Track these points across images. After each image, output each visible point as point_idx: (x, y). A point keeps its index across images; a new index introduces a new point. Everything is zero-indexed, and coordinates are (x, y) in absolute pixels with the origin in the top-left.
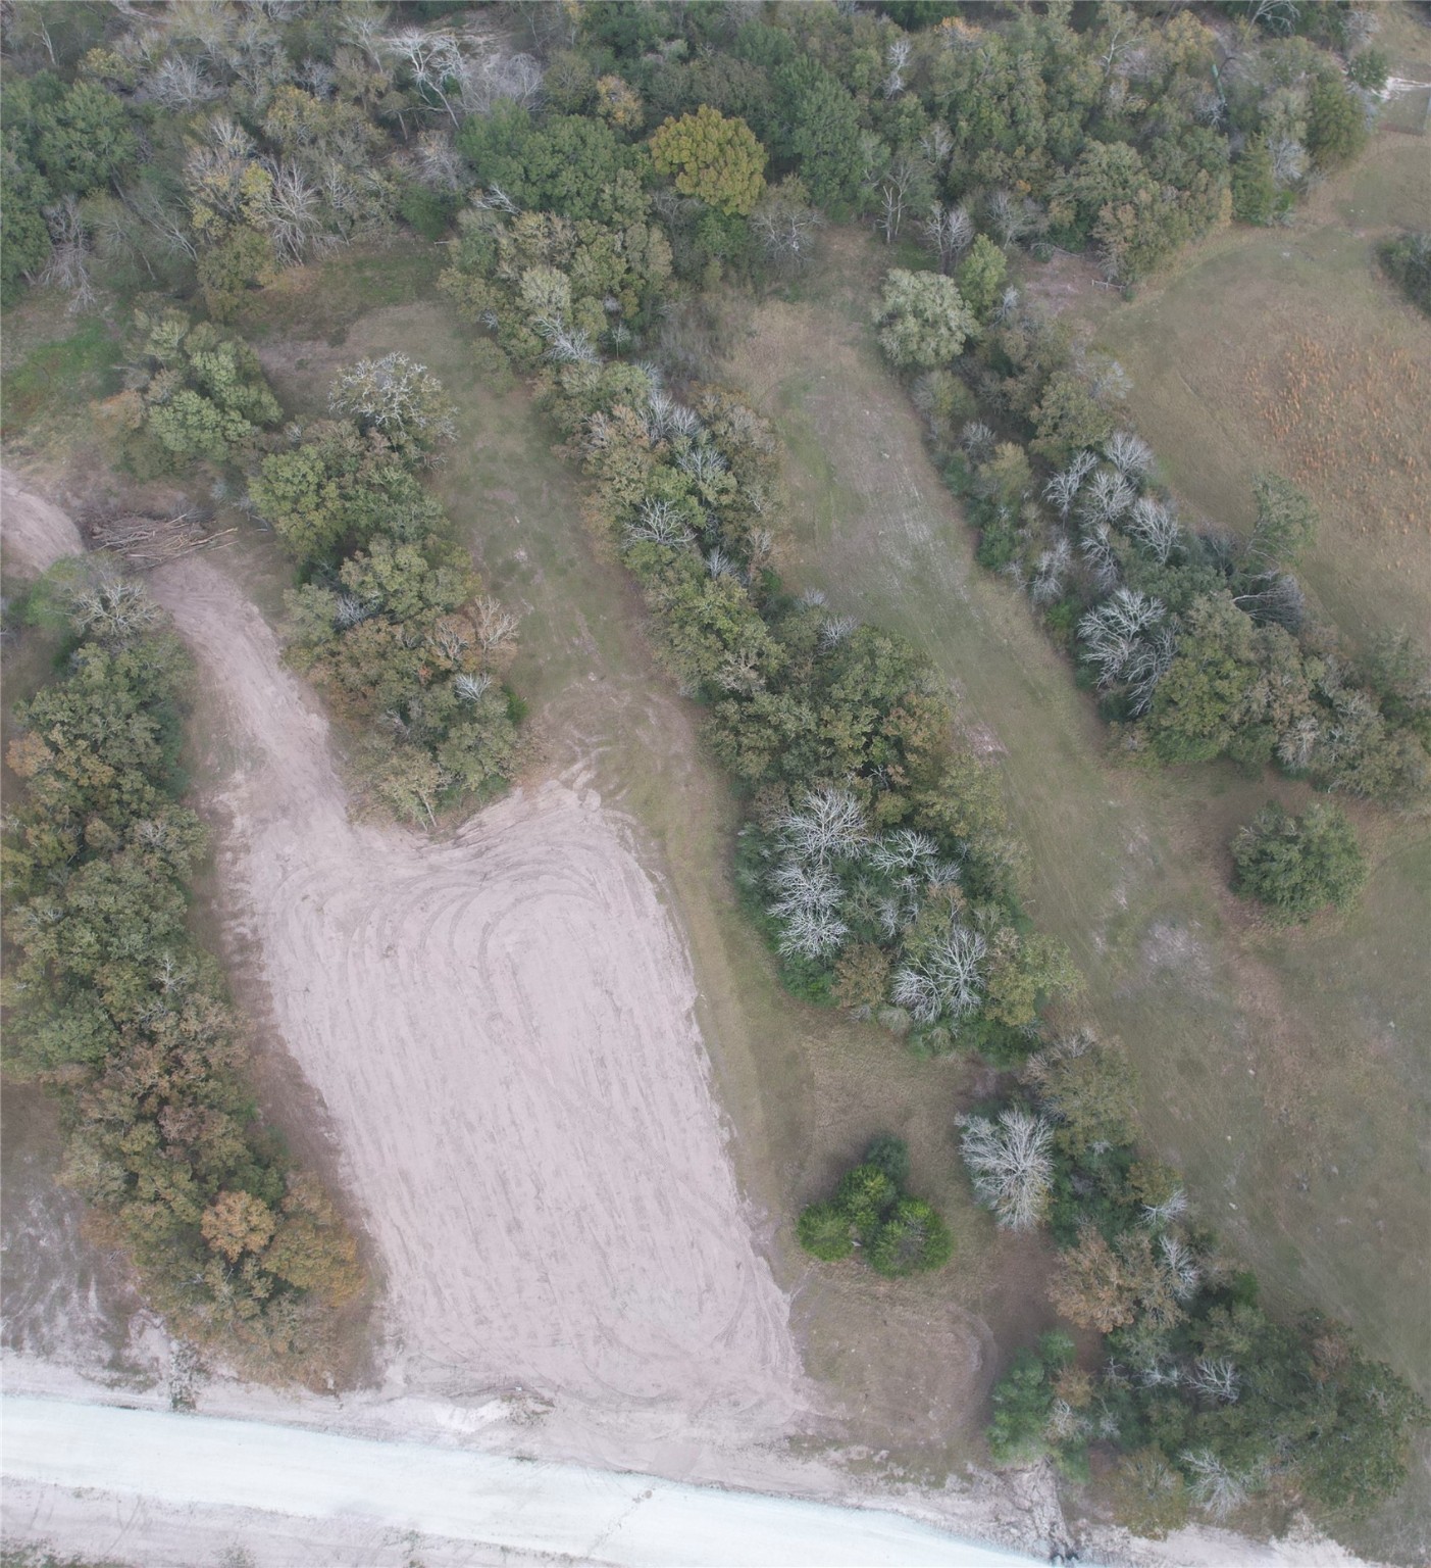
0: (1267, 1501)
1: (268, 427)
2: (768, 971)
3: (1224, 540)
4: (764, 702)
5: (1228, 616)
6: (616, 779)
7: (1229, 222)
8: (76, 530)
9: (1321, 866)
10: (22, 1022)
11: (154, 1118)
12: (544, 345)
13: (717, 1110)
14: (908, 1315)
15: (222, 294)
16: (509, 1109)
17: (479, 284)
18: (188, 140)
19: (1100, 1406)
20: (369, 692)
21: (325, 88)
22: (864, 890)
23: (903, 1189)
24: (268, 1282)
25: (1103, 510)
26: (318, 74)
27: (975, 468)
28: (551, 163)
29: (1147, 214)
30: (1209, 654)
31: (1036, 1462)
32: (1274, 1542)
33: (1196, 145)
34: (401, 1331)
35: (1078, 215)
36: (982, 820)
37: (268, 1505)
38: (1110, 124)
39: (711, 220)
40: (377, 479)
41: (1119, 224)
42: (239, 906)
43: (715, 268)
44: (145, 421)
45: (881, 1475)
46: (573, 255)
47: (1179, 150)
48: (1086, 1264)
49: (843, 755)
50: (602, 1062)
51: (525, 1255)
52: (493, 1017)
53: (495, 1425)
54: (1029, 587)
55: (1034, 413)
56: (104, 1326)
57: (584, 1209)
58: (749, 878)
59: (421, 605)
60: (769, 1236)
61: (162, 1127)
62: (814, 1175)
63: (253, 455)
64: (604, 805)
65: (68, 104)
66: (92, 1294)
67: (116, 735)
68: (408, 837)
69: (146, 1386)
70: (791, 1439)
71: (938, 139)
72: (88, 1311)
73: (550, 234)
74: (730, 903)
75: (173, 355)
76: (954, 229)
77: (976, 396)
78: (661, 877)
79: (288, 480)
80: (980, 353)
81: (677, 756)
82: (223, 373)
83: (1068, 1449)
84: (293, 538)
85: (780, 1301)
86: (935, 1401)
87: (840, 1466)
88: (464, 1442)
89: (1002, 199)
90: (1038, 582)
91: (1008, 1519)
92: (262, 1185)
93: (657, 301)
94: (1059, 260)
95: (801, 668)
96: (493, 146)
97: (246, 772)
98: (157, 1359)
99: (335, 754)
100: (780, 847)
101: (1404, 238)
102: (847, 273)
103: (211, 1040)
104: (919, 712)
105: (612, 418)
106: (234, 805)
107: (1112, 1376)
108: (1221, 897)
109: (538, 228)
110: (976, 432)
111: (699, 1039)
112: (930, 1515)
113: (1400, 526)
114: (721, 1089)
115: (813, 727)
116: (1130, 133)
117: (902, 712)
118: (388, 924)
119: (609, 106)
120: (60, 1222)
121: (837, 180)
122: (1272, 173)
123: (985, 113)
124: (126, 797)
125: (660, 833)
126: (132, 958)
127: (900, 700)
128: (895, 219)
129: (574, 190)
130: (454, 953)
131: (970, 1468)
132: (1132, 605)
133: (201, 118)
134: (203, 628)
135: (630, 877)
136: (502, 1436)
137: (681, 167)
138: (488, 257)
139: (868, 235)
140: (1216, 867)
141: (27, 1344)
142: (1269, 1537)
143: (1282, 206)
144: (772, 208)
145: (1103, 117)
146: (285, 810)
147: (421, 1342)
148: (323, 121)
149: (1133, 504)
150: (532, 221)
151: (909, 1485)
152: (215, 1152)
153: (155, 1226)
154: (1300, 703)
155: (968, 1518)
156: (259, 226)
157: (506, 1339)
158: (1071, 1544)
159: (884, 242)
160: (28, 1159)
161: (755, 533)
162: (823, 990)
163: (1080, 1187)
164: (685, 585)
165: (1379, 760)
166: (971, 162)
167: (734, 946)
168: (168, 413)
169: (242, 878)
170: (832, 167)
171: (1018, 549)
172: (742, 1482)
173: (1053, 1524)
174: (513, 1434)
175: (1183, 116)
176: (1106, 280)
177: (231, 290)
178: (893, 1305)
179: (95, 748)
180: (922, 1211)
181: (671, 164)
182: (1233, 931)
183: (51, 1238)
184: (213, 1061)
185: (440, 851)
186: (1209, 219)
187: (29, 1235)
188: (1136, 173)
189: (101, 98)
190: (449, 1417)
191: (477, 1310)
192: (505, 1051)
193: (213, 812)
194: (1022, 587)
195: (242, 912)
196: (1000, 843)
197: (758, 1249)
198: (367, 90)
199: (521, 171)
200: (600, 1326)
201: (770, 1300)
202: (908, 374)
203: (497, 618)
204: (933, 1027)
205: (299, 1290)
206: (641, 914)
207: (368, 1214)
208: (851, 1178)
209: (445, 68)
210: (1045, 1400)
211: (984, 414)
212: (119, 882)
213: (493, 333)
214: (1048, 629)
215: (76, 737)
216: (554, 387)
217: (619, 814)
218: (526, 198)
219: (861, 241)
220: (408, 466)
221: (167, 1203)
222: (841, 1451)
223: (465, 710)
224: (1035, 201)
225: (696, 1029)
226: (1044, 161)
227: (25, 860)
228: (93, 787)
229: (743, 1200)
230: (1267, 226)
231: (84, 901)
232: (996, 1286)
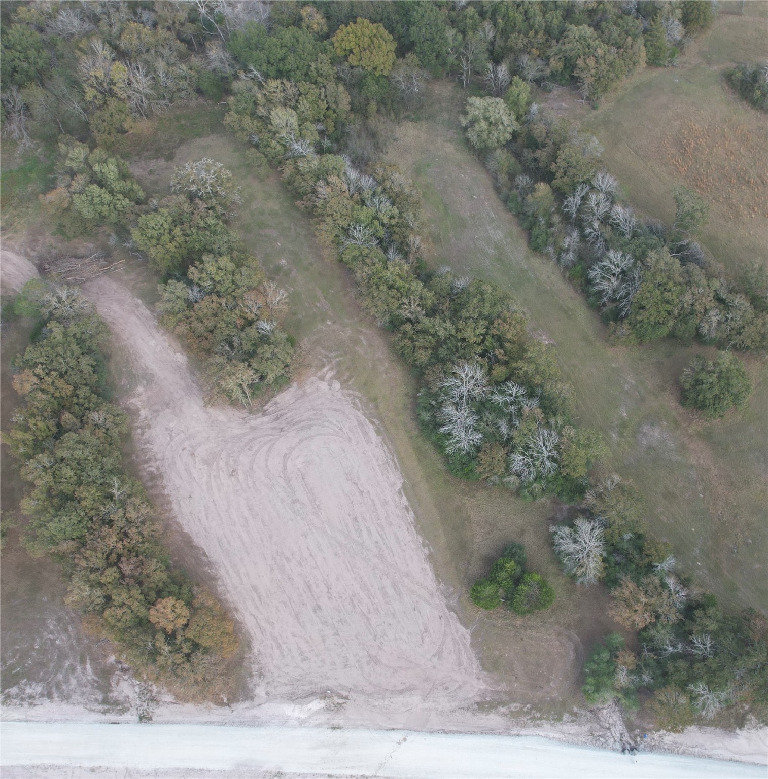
0: (732, 711)
1: (138, 202)
2: (440, 465)
3: (660, 226)
4: (426, 322)
5: (667, 259)
6: (347, 374)
7: (645, 65)
8: (35, 268)
9: (728, 384)
10: (37, 522)
11: (115, 564)
12: (285, 150)
13: (420, 539)
14: (534, 634)
15: (105, 136)
16: (308, 548)
17: (247, 120)
18: (78, 53)
19: (641, 669)
20: (209, 335)
21: (150, 23)
22: (489, 416)
23: (525, 568)
24: (189, 644)
25: (594, 214)
26: (145, 15)
27: (523, 199)
28: (281, 53)
29: (602, 61)
30: (659, 279)
31: (609, 703)
32: (738, 731)
33: (625, 24)
34: (261, 669)
35: (565, 65)
36: (548, 374)
37: (198, 766)
38: (577, 16)
39: (369, 79)
40: (202, 224)
41: (588, 69)
42: (148, 457)
43: (373, 106)
44: (71, 203)
45: (528, 717)
46: (297, 101)
47: (615, 28)
48: (627, 593)
49: (471, 346)
50: (356, 519)
51: (325, 623)
52: (294, 501)
53: (318, 712)
54: (559, 259)
55: (553, 167)
56: (97, 682)
57: (354, 596)
58: (426, 416)
59: (234, 286)
60: (455, 601)
61: (121, 568)
62: (476, 568)
63: (132, 217)
64: (342, 388)
65: (10, 37)
66: (88, 666)
67: (72, 368)
68: (237, 413)
69: (123, 711)
70: (478, 703)
71: (487, 30)
72: (87, 675)
73: (284, 90)
74: (415, 432)
75: (82, 165)
76: (500, 76)
77: (520, 162)
78: (377, 422)
79: (153, 228)
80: (520, 141)
81: (379, 359)
82: (112, 174)
83: (626, 692)
84: (158, 259)
85: (464, 633)
86: (553, 677)
87: (506, 715)
88: (302, 723)
89: (525, 59)
90: (563, 255)
91: (598, 734)
92: (180, 594)
93: (343, 125)
94: (557, 91)
95: (443, 304)
96: (248, 46)
97: (144, 387)
98: (128, 697)
99: (192, 373)
100: (440, 399)
101: (737, 68)
102: (444, 105)
103: (143, 523)
104: (509, 320)
105: (328, 183)
106: (139, 404)
107: (646, 653)
108: (676, 409)
109: (277, 88)
110: (523, 180)
111: (407, 503)
112: (557, 736)
113: (750, 214)
114: (421, 527)
115: (453, 332)
116: (589, 21)
117: (500, 321)
118: (231, 459)
119: (309, 22)
120: (66, 631)
121: (434, 54)
122: (665, 38)
123: (511, 14)
124: (81, 400)
125: (375, 400)
126: (94, 482)
127: (499, 317)
128: (467, 74)
129: (295, 67)
130: (269, 471)
131: (575, 709)
132: (616, 259)
133: (84, 41)
134: (112, 314)
135: (360, 424)
136: (323, 718)
137: (351, 51)
138: (251, 105)
139: (453, 84)
140: (672, 394)
141: (55, 695)
142: (735, 729)
143: (672, 55)
144: (401, 71)
145: (575, 13)
146: (168, 405)
147: (272, 673)
148: (152, 40)
149: (610, 209)
150: (273, 84)
151: (543, 721)
152: (151, 579)
153: (123, 619)
154: (709, 302)
155: (577, 735)
156: (122, 97)
157: (319, 667)
158: (632, 743)
159: (462, 88)
160: (45, 599)
161: (412, 238)
162: (471, 471)
163: (618, 559)
164: (377, 265)
165: (753, 328)
166: (506, 41)
167: (421, 455)
168: (83, 197)
169: (148, 442)
170: (432, 46)
171: (551, 239)
172: (455, 729)
173: (621, 734)
174: (328, 716)
175: (616, 10)
176: (583, 99)
177: (109, 134)
178: (526, 630)
179: (61, 376)
180: (537, 577)
181: (345, 50)
182: (684, 425)
183: (62, 639)
184: (145, 533)
185: (255, 419)
186: (634, 64)
187: (50, 639)
188: (594, 41)
189: (28, 33)
190: (291, 711)
191: (302, 654)
192: (302, 519)
193: (128, 409)
194: (555, 259)
195: (150, 460)
196: (559, 385)
197: (451, 609)
198: (174, 23)
199: (266, 58)
200: (370, 656)
201: (459, 633)
202: (481, 154)
203: (275, 291)
204: (532, 484)
205: (205, 648)
206: (369, 442)
207: (236, 610)
208: (497, 565)
209: (217, 7)
210: (612, 668)
211: (526, 171)
212: (84, 443)
213: (257, 146)
214: (570, 280)
215: (51, 370)
216: (294, 170)
217: (351, 392)
218: (269, 72)
219: (450, 88)
220: (217, 217)
221: (129, 607)
222: (506, 707)
223: (264, 339)
224: (542, 59)
225: (404, 498)
226: (544, 38)
227: (29, 436)
228: (62, 397)
229: (439, 583)
230: (665, 66)
231: (66, 454)
232: (579, 615)
